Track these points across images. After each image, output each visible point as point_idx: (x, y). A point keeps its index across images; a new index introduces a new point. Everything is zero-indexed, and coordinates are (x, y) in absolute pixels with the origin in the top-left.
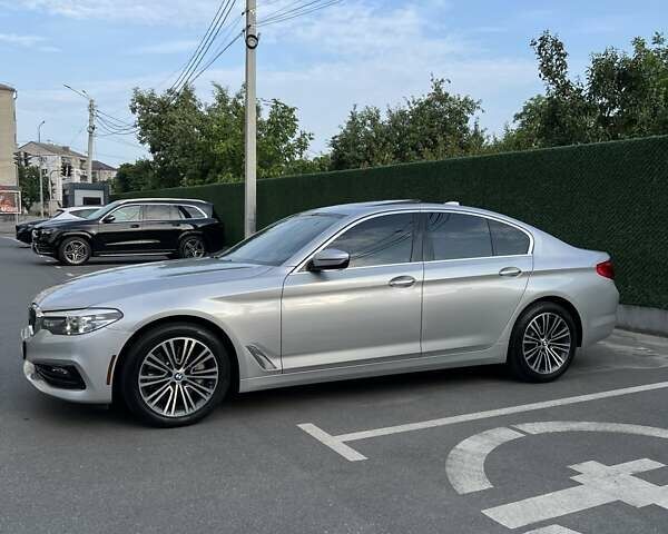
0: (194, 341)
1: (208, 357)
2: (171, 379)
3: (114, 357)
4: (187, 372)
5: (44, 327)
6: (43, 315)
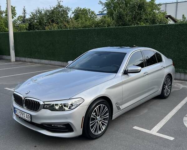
0: (103, 105)
1: (106, 110)
2: (97, 120)
3: (83, 117)
4: (101, 117)
5: (44, 108)
6: (43, 103)
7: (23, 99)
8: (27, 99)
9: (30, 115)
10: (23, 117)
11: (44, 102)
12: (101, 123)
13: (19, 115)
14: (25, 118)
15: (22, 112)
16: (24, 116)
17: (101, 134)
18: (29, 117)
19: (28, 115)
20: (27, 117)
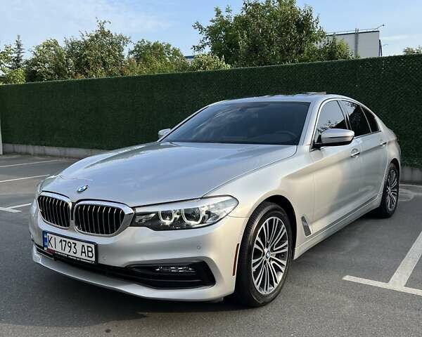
0: (278, 219)
1: (284, 233)
2: (264, 258)
3: (238, 245)
5: (133, 224)
6: (132, 211)
7: (70, 205)
8: (82, 206)
9: (93, 246)
10: (71, 254)
11: (133, 208)
12: (274, 264)
13: (58, 249)
14: (78, 255)
15: (68, 240)
16: (73, 249)
17: (273, 293)
18: (91, 252)
19: (88, 247)
20: (85, 252)
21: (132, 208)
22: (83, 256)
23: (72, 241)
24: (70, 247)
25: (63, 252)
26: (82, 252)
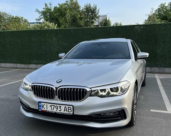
3: (132, 101)
7: (55, 89)
8: (62, 89)
10: (58, 111)
13: (49, 109)
14: (62, 111)
15: (55, 105)
18: (71, 109)
19: (68, 107)
20: (66, 110)
21: (90, 88)
22: (66, 112)
23: (58, 105)
24: (57, 108)
25: (52, 111)
26: (65, 110)
